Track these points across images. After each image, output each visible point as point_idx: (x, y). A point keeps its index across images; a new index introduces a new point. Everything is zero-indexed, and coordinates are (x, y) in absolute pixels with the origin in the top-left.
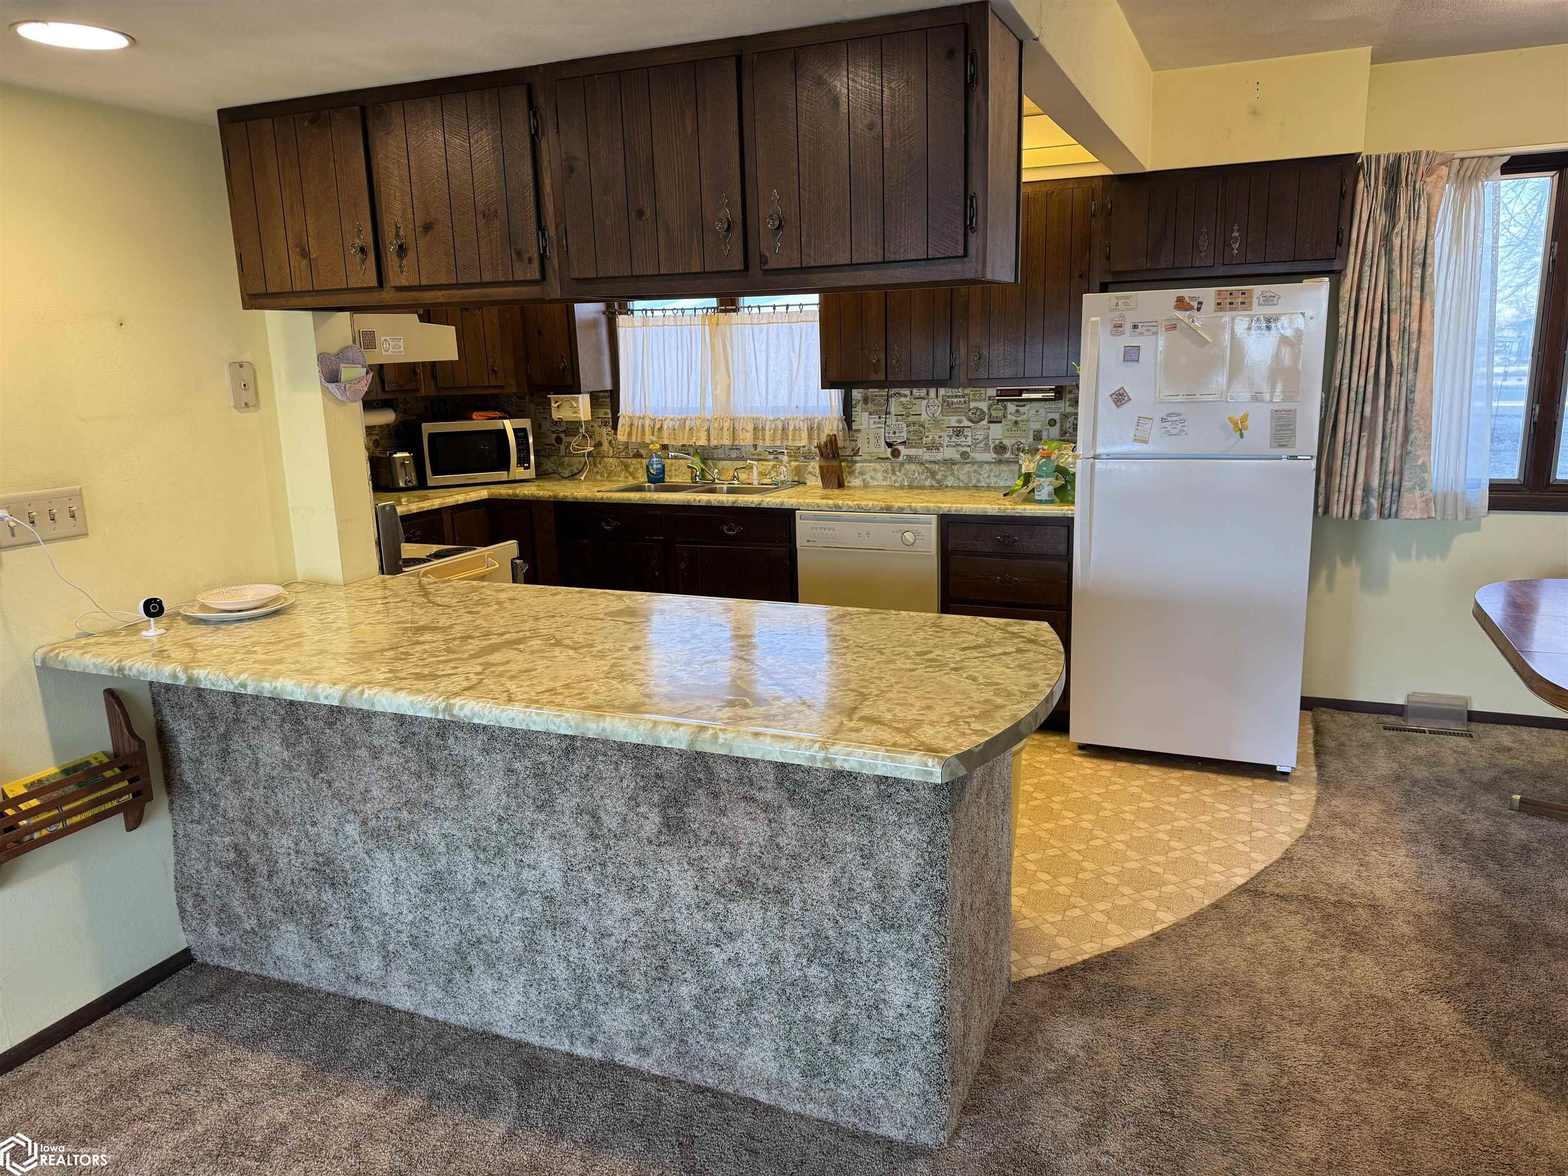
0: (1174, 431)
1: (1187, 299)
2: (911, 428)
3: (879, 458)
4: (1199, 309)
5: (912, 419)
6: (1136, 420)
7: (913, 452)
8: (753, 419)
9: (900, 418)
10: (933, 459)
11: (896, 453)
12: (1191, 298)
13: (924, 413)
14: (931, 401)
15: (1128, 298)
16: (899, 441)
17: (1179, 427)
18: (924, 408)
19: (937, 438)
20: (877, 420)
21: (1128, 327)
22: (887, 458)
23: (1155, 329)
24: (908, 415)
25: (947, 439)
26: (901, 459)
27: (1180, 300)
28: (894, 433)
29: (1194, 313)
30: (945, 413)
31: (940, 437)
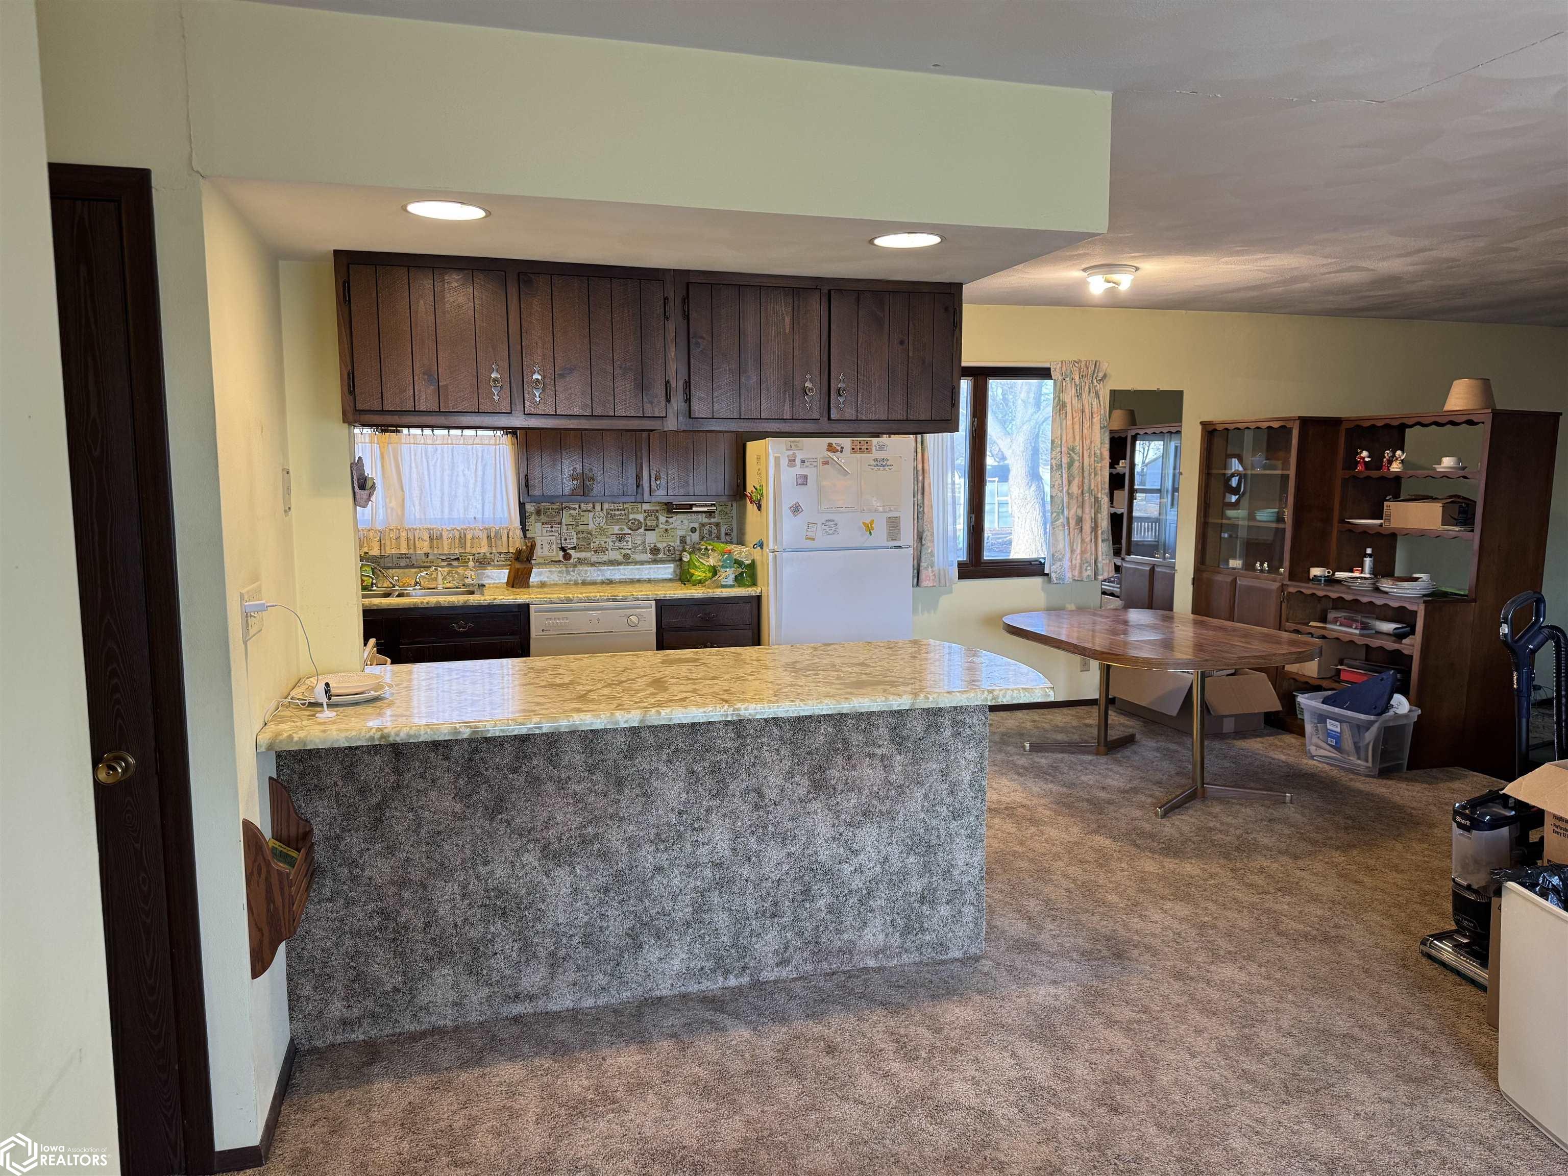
0: (831, 532)
1: (834, 445)
2: (581, 536)
3: (552, 561)
4: (841, 452)
5: (581, 528)
6: (806, 525)
7: (583, 555)
8: (428, 529)
9: (570, 527)
10: (600, 560)
11: (567, 557)
12: (837, 445)
13: (591, 523)
14: (597, 514)
15: (798, 442)
16: (569, 546)
17: (833, 529)
18: (591, 520)
19: (603, 543)
20: (550, 529)
21: (798, 462)
22: (560, 561)
23: (815, 464)
24: (577, 525)
25: (611, 544)
26: (572, 561)
27: (830, 445)
28: (566, 540)
29: (839, 454)
30: (609, 523)
31: (605, 542)
